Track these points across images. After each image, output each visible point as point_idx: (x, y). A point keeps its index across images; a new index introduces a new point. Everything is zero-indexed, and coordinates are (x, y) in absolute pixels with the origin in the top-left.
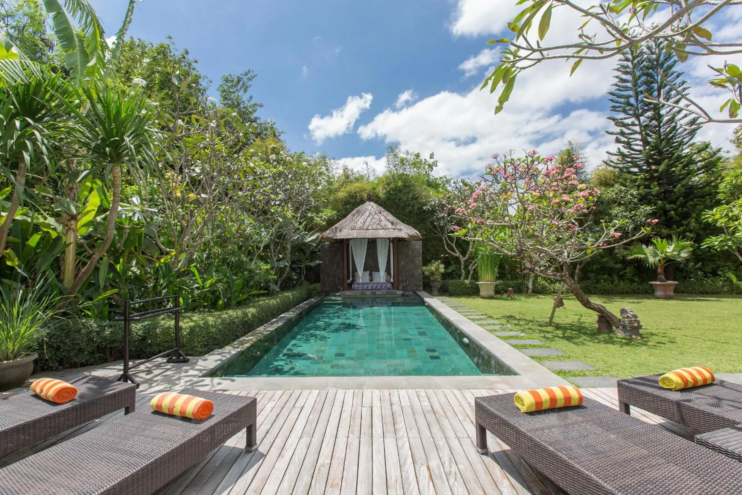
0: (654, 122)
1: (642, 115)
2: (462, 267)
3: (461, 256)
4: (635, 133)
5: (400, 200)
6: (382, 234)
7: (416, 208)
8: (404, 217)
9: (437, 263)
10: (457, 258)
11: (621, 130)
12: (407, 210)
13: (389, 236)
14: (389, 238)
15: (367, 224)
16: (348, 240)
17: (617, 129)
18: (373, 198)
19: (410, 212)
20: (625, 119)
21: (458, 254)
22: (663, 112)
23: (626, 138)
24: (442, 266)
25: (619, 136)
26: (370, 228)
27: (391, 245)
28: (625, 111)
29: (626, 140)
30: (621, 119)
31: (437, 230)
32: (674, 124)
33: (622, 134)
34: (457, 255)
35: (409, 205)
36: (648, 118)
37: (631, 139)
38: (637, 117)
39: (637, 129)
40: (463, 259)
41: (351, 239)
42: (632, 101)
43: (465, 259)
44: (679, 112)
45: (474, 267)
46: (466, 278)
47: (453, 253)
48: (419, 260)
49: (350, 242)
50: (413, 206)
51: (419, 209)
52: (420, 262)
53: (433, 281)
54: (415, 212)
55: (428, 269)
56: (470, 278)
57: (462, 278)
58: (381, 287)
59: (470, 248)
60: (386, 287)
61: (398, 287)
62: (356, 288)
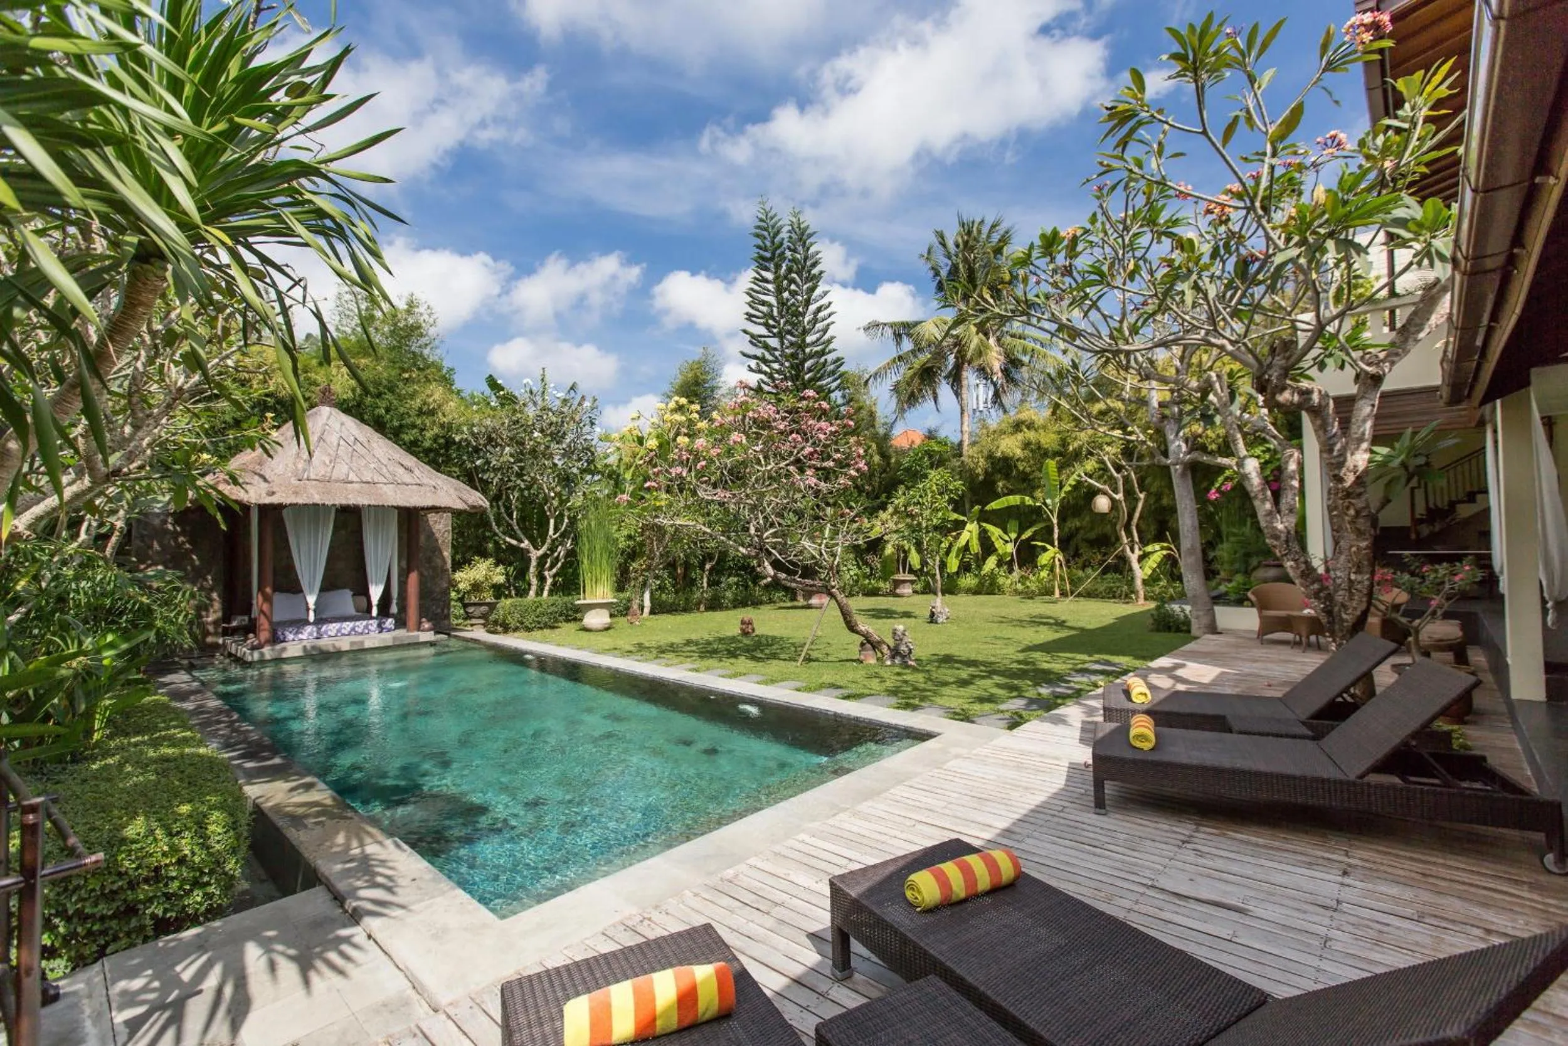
2: (532, 570)
3: (531, 548)
7: (429, 434)
9: (486, 564)
10: (524, 552)
14: (411, 508)
21: (526, 544)
34: (522, 546)
35: (414, 426)
40: (535, 554)
43: (540, 552)
45: (554, 570)
46: (539, 592)
47: (514, 542)
48: (443, 559)
49: (285, 512)
50: (423, 430)
51: (435, 439)
52: (445, 563)
53: (475, 604)
54: (427, 444)
55: (465, 578)
56: (546, 593)
57: (532, 593)
58: (366, 627)
59: (551, 532)
60: (379, 625)
61: (420, 623)
62: (291, 637)
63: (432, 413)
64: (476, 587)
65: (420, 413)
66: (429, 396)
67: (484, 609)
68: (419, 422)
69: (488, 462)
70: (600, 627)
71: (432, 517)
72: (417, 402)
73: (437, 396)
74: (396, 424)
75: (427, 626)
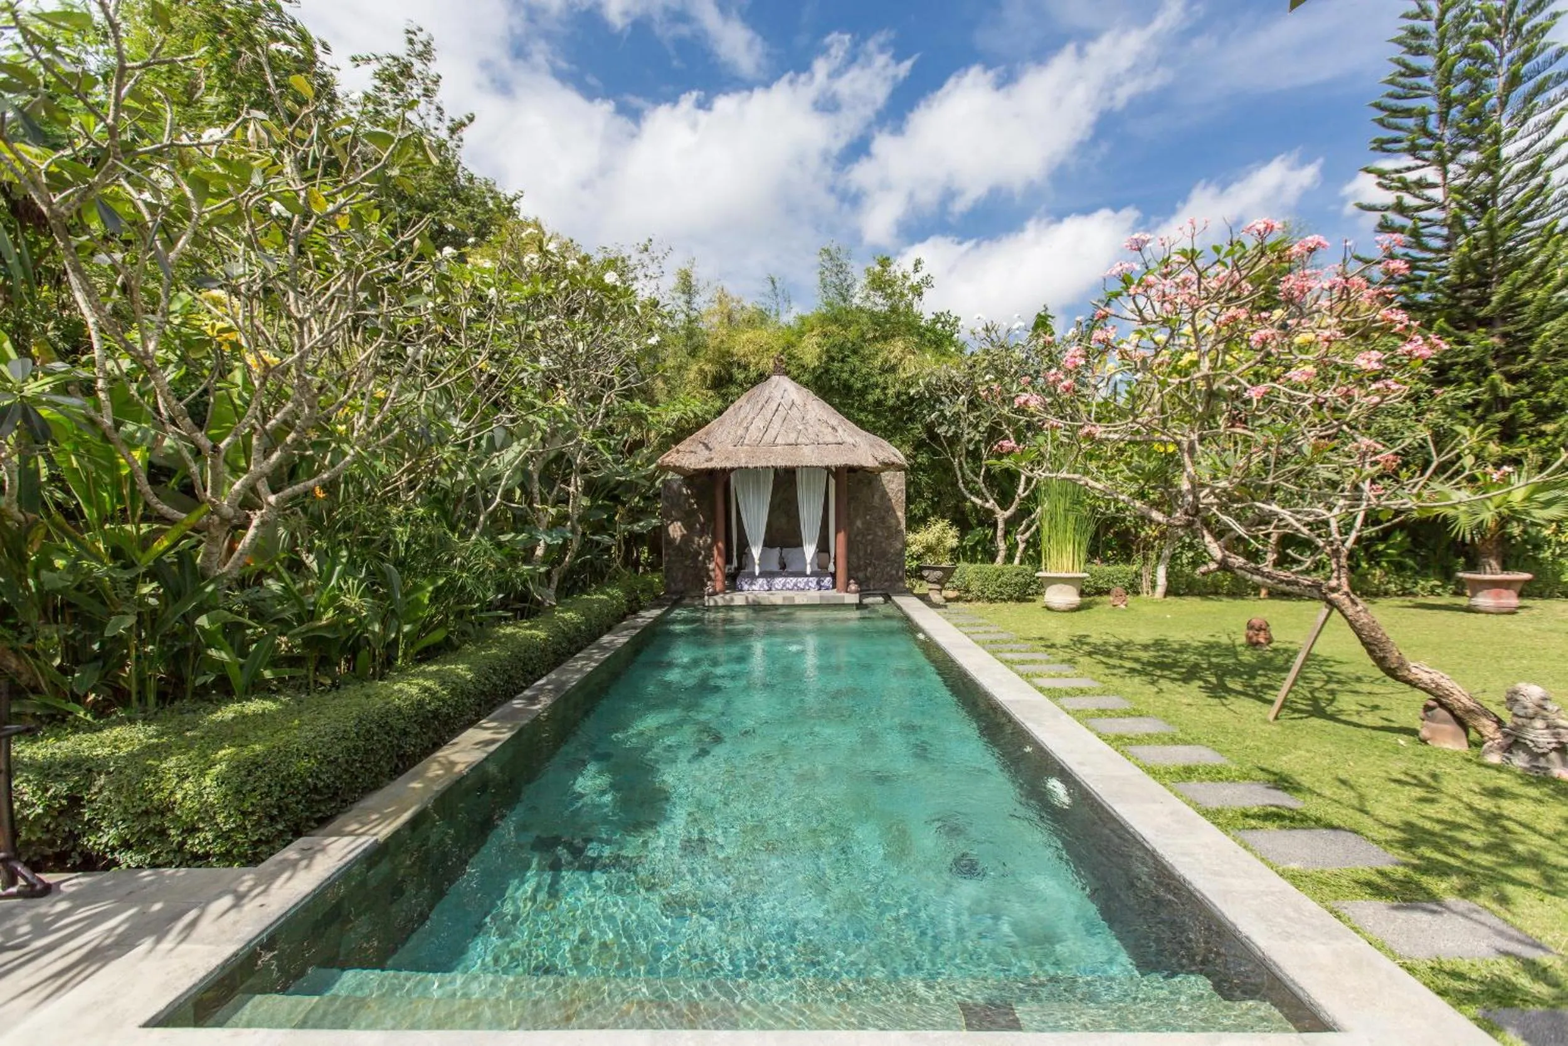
0: (1485, 179)
1: (1452, 159)
2: (1000, 533)
3: (997, 509)
4: (1432, 204)
5: (852, 372)
6: (809, 456)
7: (891, 392)
8: (862, 416)
9: (940, 525)
10: (990, 512)
11: (1399, 199)
12: (871, 398)
13: (827, 462)
14: (827, 468)
15: (772, 433)
16: (725, 472)
17: (1390, 198)
18: (789, 365)
19: (878, 403)
20: (1409, 169)
21: (991, 504)
22: (1507, 151)
23: (1412, 218)
24: (953, 532)
25: (1391, 215)
26: (779, 441)
27: (832, 482)
28: (1413, 150)
29: (1409, 223)
30: (1397, 171)
31: (941, 445)
32: (1539, 180)
33: (1400, 208)
34: (987, 505)
35: (877, 385)
36: (1467, 167)
37: (1421, 220)
38: (1442, 163)
39: (1437, 194)
40: (1002, 515)
41: (732, 469)
42: (1433, 123)
43: (1008, 513)
44: (1552, 149)
45: (1028, 534)
46: (1009, 558)
47: (978, 501)
48: (897, 518)
49: (732, 476)
50: (885, 388)
51: (898, 395)
52: (899, 523)
53: (929, 568)
54: (890, 402)
55: (919, 540)
56: (1017, 561)
57: (999, 559)
58: (807, 583)
59: (1020, 490)
60: (818, 583)
61: (848, 585)
62: (746, 587)
63: (893, 369)
64: (930, 549)
65: (884, 371)
66: (891, 352)
67: (939, 573)
68: (881, 380)
69: (942, 414)
70: (1063, 607)
71: (886, 476)
72: (878, 362)
73: (897, 352)
74: (859, 385)
75: (853, 587)
